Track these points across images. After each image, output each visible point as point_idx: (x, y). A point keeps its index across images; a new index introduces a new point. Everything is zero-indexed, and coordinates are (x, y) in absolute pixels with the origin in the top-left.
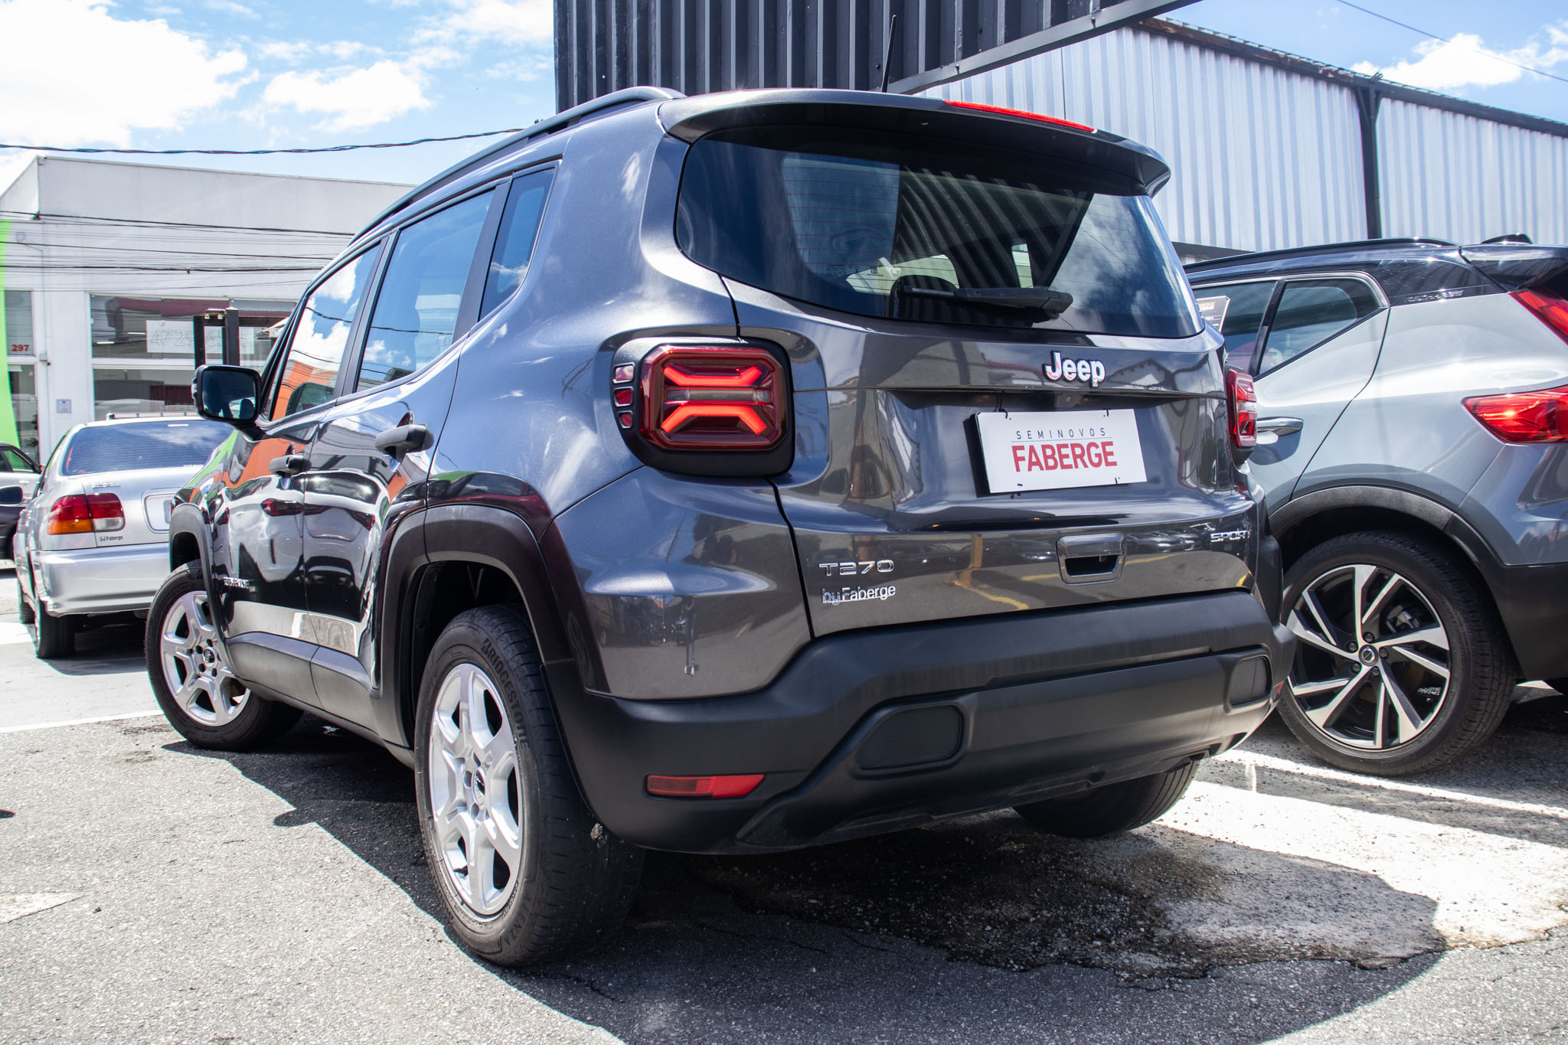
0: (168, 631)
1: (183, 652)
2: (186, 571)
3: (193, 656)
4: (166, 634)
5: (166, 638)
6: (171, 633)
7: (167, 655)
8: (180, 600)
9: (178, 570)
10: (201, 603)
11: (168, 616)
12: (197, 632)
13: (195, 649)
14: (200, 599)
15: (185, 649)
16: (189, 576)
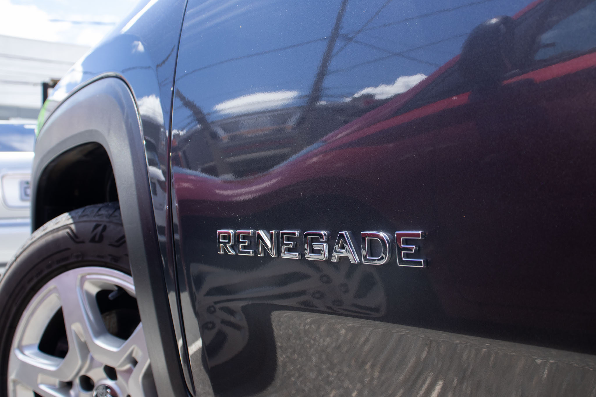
0: (25, 342)
1: (52, 387)
2: (66, 226)
3: (72, 392)
4: (21, 348)
5: (20, 356)
6: (29, 346)
7: (19, 388)
8: (52, 284)
9: (51, 225)
10: (94, 290)
11: (26, 314)
12: (85, 348)
13: (77, 382)
14: (94, 283)
15: (56, 381)
16: (74, 237)
